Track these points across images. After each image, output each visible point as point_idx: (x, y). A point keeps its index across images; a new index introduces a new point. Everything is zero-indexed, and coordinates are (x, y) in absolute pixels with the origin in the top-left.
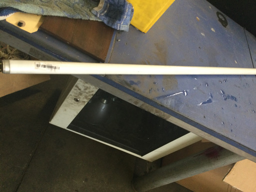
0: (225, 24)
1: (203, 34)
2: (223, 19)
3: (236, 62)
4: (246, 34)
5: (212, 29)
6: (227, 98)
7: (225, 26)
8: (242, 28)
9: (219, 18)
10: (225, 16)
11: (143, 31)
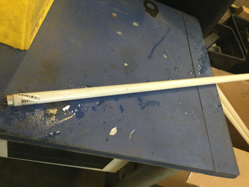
0: (154, 13)
1: (119, 33)
2: (153, 8)
3: (165, 57)
4: (185, 19)
6: (145, 106)
7: (154, 16)
8: (180, 12)
9: (146, 7)
10: (156, 3)
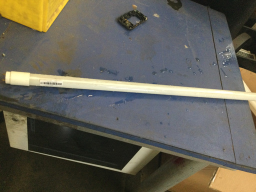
4: (210, 13)
5: (156, 15)
11: (41, 31)
